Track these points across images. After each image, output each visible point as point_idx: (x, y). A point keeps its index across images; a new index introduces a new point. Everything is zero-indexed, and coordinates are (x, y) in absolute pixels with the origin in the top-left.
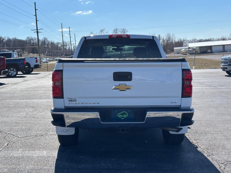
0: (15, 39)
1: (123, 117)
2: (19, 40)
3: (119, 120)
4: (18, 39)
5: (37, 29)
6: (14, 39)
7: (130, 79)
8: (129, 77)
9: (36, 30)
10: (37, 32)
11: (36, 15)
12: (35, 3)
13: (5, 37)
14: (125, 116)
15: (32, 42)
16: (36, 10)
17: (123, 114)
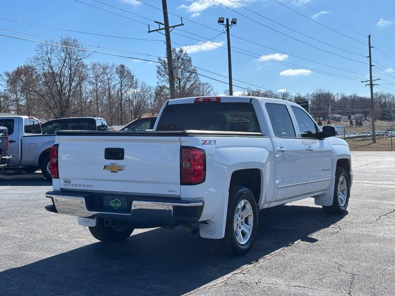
0: (355, 97)
1: (116, 207)
2: (360, 98)
3: (112, 209)
4: (360, 96)
5: (371, 80)
6: (352, 96)
7: (122, 158)
8: (121, 155)
9: (369, 82)
10: (372, 85)
11: (370, 57)
12: (370, 36)
13: (338, 95)
14: (118, 205)
15: (383, 101)
16: (370, 47)
17: (116, 202)
